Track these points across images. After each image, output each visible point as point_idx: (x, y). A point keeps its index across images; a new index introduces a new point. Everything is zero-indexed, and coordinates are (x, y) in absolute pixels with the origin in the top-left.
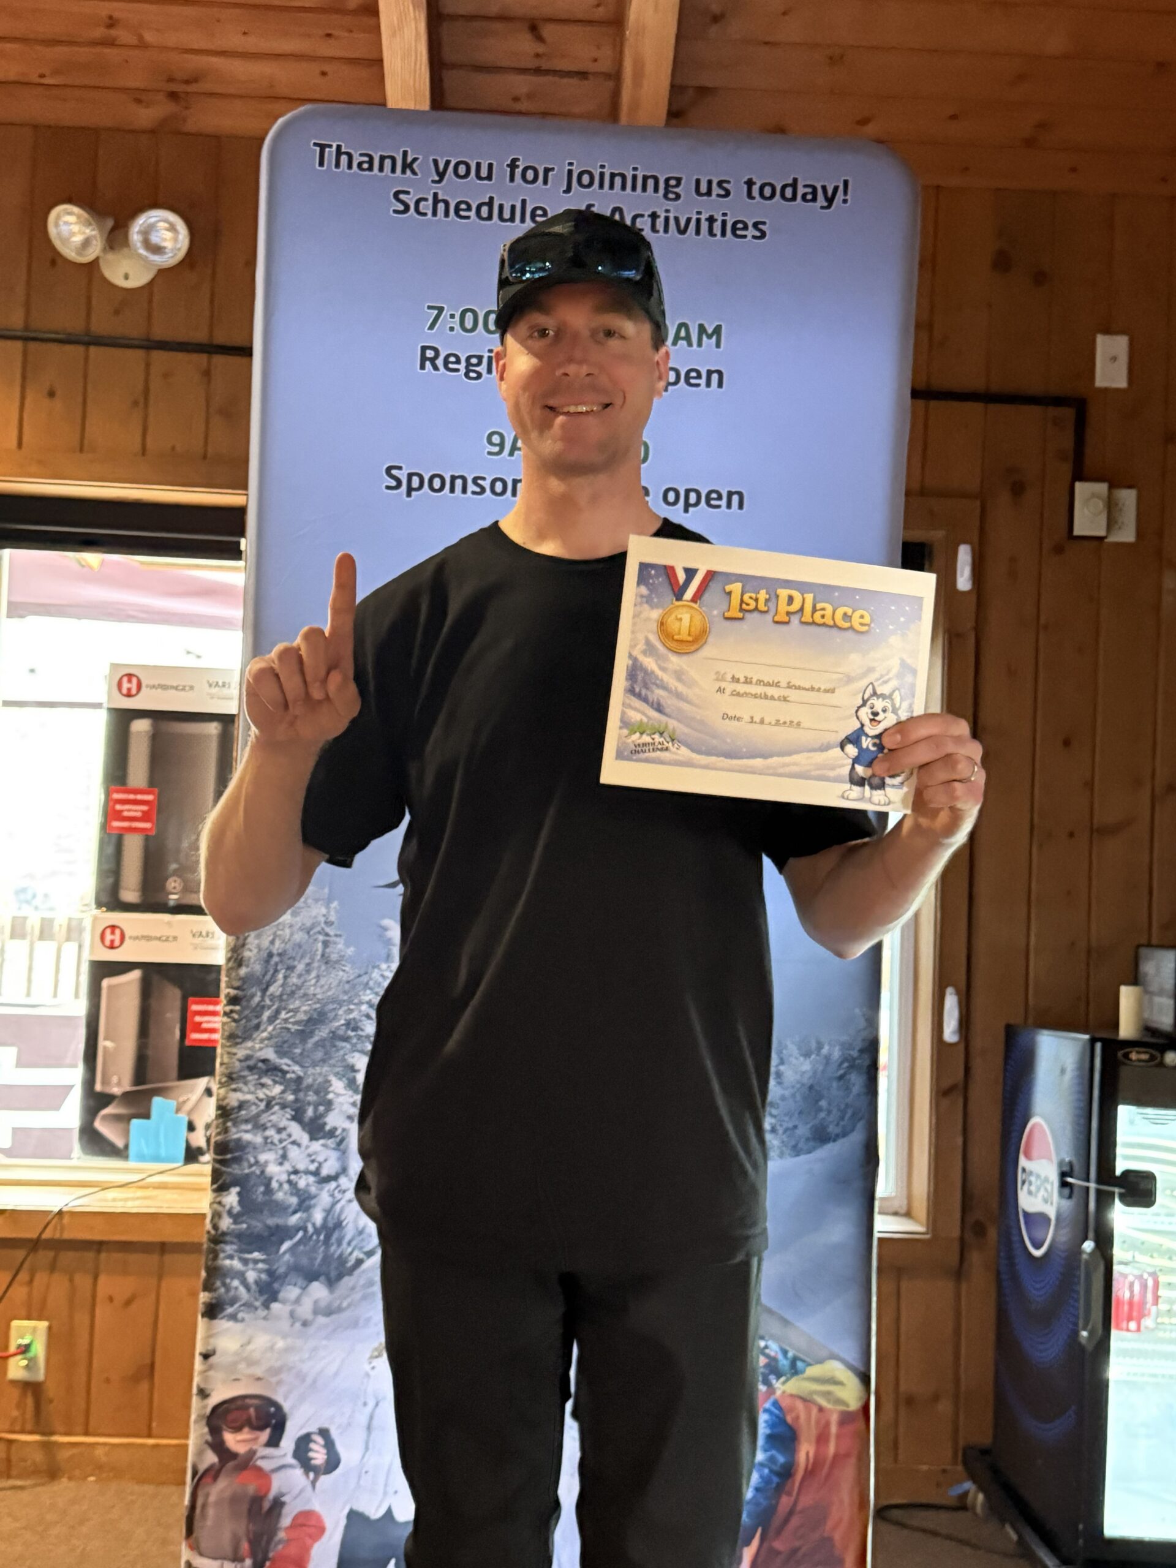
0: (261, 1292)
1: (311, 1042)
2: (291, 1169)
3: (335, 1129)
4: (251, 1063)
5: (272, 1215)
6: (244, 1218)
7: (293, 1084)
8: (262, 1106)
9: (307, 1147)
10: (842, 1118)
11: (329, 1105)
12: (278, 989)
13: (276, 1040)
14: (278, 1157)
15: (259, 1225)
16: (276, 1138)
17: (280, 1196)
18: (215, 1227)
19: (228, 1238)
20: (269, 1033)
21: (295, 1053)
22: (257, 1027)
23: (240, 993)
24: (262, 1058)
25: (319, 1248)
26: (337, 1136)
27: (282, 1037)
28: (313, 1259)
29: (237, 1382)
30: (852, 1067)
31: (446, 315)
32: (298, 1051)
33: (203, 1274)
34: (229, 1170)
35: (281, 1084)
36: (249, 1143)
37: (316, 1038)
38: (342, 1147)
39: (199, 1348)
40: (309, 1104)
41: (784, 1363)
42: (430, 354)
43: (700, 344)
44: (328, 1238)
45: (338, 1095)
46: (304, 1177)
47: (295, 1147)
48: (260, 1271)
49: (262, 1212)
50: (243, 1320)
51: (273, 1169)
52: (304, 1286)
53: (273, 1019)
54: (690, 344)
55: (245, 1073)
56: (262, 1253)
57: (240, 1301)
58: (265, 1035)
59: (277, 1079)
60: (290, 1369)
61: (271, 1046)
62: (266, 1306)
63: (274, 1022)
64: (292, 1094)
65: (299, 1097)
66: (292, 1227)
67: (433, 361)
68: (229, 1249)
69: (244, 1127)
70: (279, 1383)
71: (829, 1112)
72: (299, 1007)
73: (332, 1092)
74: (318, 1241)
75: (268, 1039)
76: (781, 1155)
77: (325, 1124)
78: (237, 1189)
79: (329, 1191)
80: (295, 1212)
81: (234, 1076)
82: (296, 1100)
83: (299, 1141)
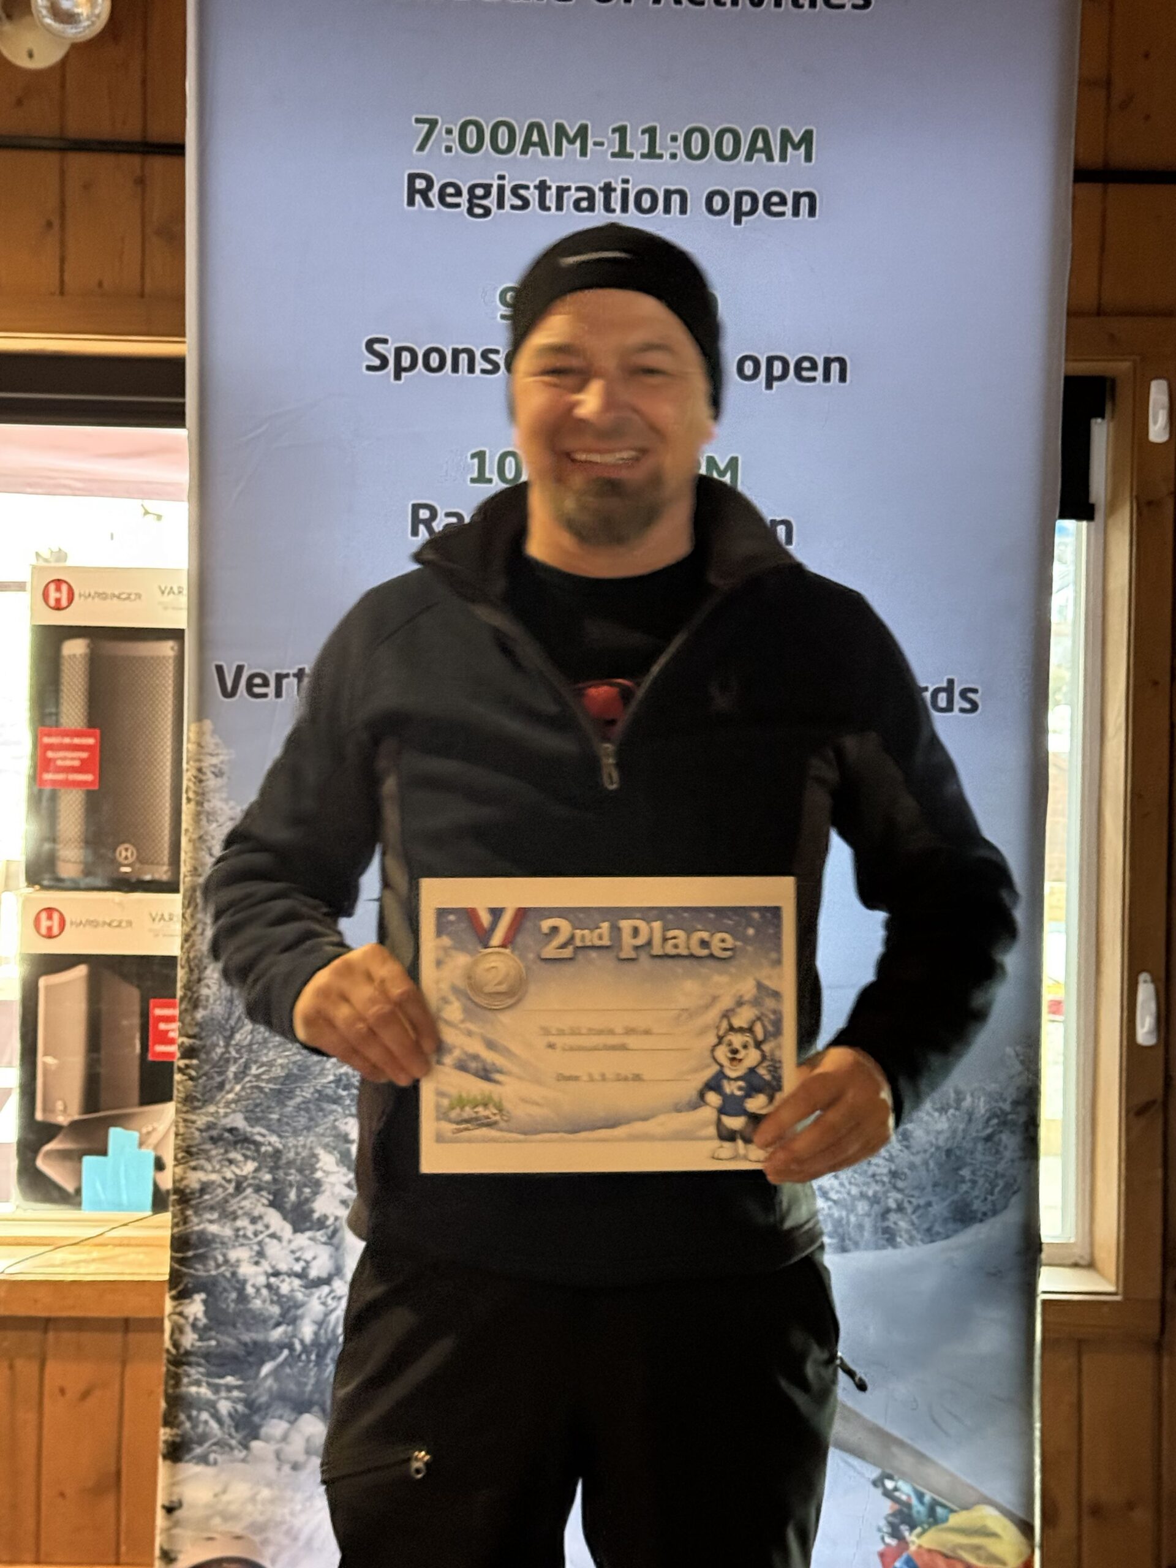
0: (237, 1428)
1: (292, 1103)
2: (270, 1271)
3: (326, 1217)
4: (214, 1133)
5: (248, 1330)
6: (213, 1333)
7: (269, 1160)
8: (231, 1188)
9: (290, 1241)
10: (992, 1194)
11: (317, 1186)
12: (246, 1038)
13: (244, 1103)
14: (254, 1253)
15: (232, 1341)
16: (250, 1229)
17: (257, 1304)
18: (176, 1345)
19: (193, 1359)
20: (236, 1094)
21: (271, 1120)
22: (221, 1086)
23: (197, 1042)
24: (229, 1126)
25: (311, 1370)
26: (327, 1227)
27: (254, 1099)
28: (301, 1385)
29: (210, 1542)
30: (1005, 1123)
31: (440, 133)
32: (275, 1116)
33: (163, 1405)
34: (192, 1271)
35: (254, 1159)
36: (215, 1236)
37: (299, 1100)
38: (335, 1241)
39: (161, 1499)
40: (291, 1185)
41: (919, 1509)
42: (420, 184)
43: (783, 158)
44: (320, 1357)
45: (327, 1173)
46: (287, 1279)
47: (275, 1241)
48: (235, 1401)
49: (234, 1326)
50: (215, 1463)
51: (246, 1270)
52: (292, 1418)
53: (241, 1076)
54: (770, 158)
55: (208, 1146)
56: (237, 1377)
57: (211, 1439)
58: (231, 1096)
59: (249, 1153)
60: (279, 1524)
61: (240, 1111)
62: (246, 1447)
63: (242, 1079)
64: (270, 1172)
65: (276, 1177)
66: (273, 1343)
67: (424, 194)
68: (195, 1372)
69: (208, 1216)
70: (265, 1542)
71: (974, 1182)
72: (275, 1060)
73: (321, 1169)
74: (309, 1361)
75: (236, 1101)
76: (911, 1241)
77: (312, 1211)
78: (203, 1296)
79: (319, 1298)
80: (278, 1324)
81: (194, 1150)
82: (275, 1180)
83: (279, 1234)
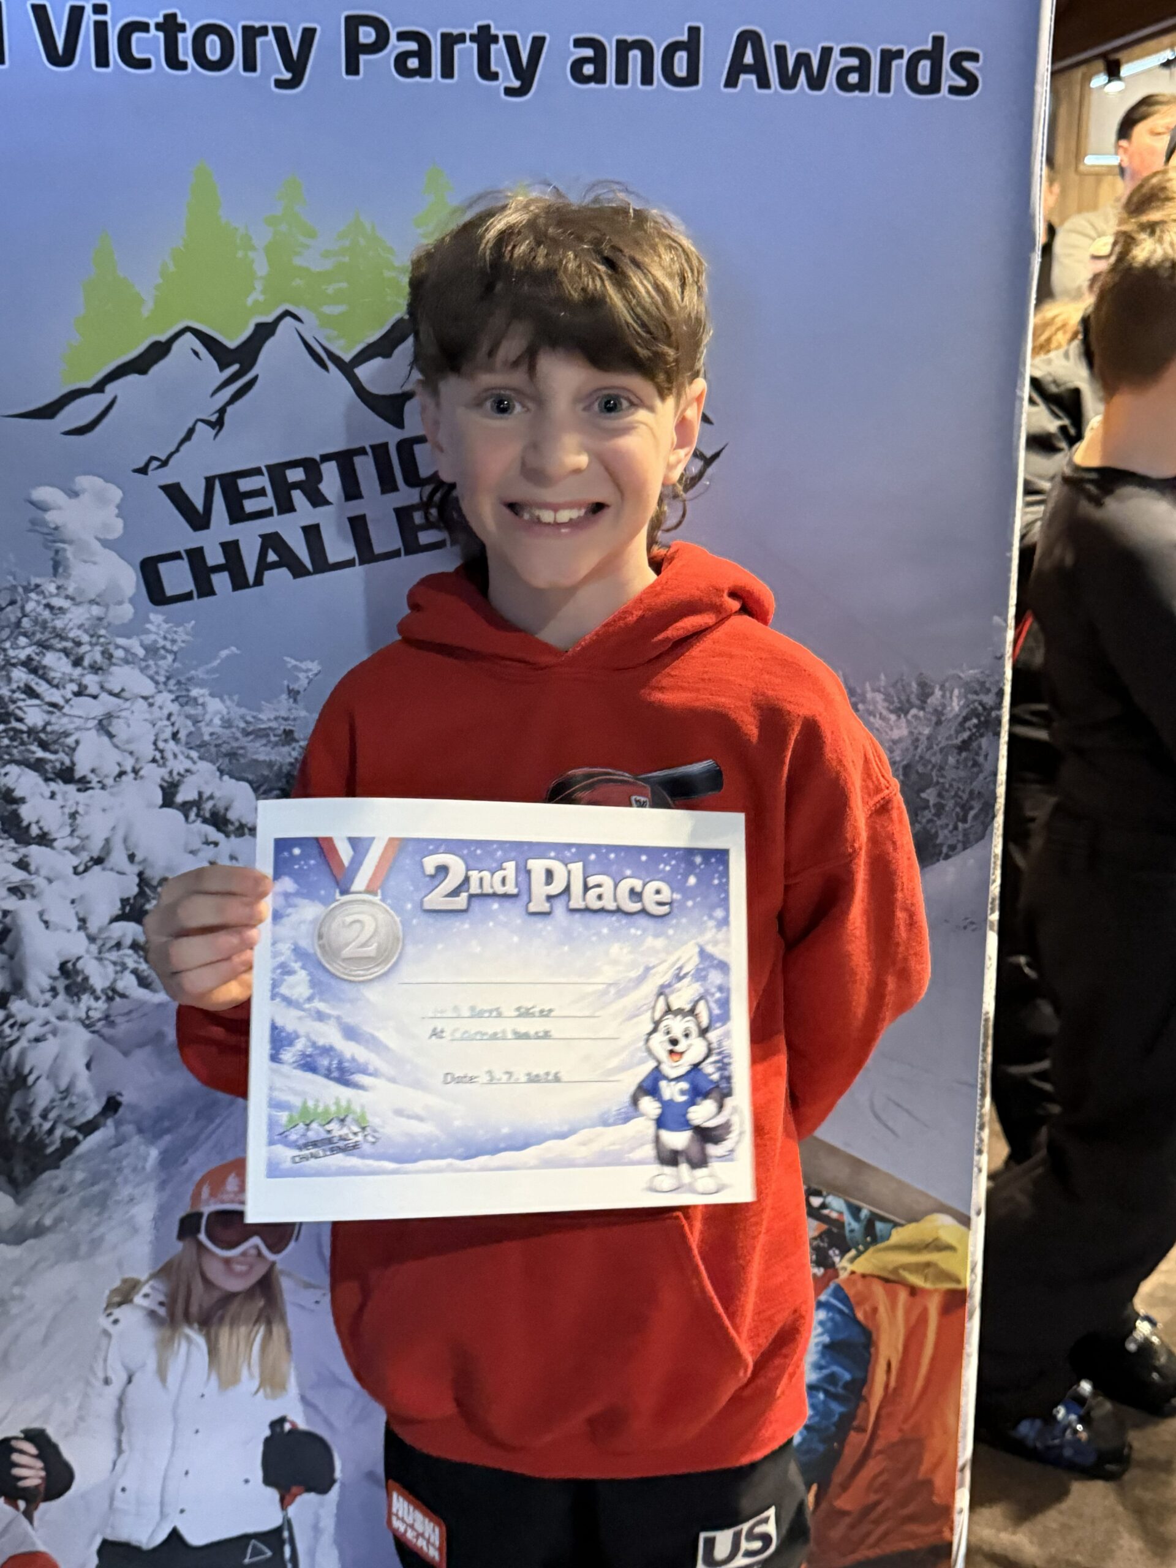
10: (965, 821)
41: (853, 1227)
71: (940, 809)
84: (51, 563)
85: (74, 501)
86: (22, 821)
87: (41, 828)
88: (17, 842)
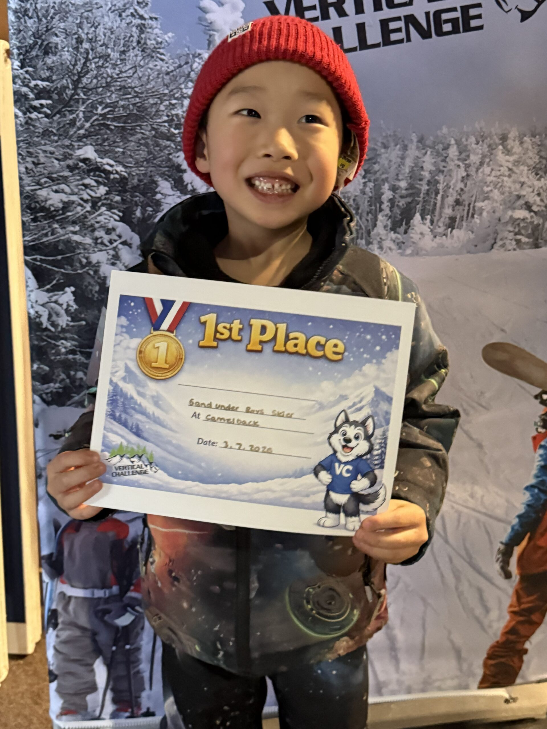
84: (207, 42)
85: (221, 9)
86: (184, 182)
87: (193, 186)
88: (181, 193)
